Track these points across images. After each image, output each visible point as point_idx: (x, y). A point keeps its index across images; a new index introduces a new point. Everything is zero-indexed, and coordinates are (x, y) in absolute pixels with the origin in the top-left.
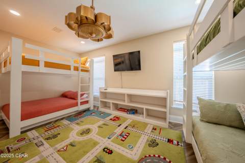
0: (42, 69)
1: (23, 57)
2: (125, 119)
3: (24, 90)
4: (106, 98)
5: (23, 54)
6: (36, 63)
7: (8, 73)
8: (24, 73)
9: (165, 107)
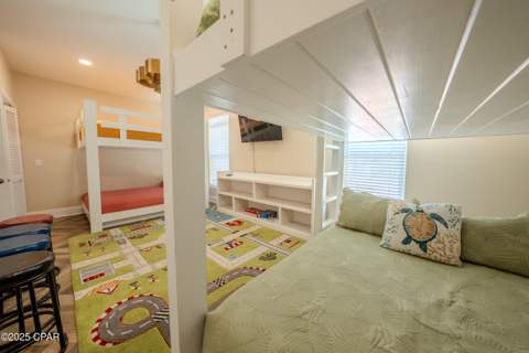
0: (123, 141)
1: (99, 125)
2: (251, 224)
3: (103, 173)
4: (230, 190)
5: (99, 122)
6: (115, 133)
7: (84, 149)
8: (101, 148)
9: (309, 205)
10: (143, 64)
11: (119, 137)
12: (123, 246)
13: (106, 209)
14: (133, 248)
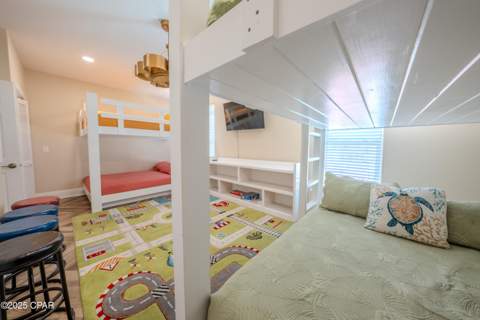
0: (121, 130)
1: (99, 116)
2: (236, 206)
3: (104, 158)
4: (216, 174)
5: (99, 112)
6: (113, 123)
7: (86, 136)
8: (101, 136)
9: (291, 188)
10: (142, 60)
11: (117, 126)
12: (121, 225)
13: (105, 191)
14: (130, 228)
